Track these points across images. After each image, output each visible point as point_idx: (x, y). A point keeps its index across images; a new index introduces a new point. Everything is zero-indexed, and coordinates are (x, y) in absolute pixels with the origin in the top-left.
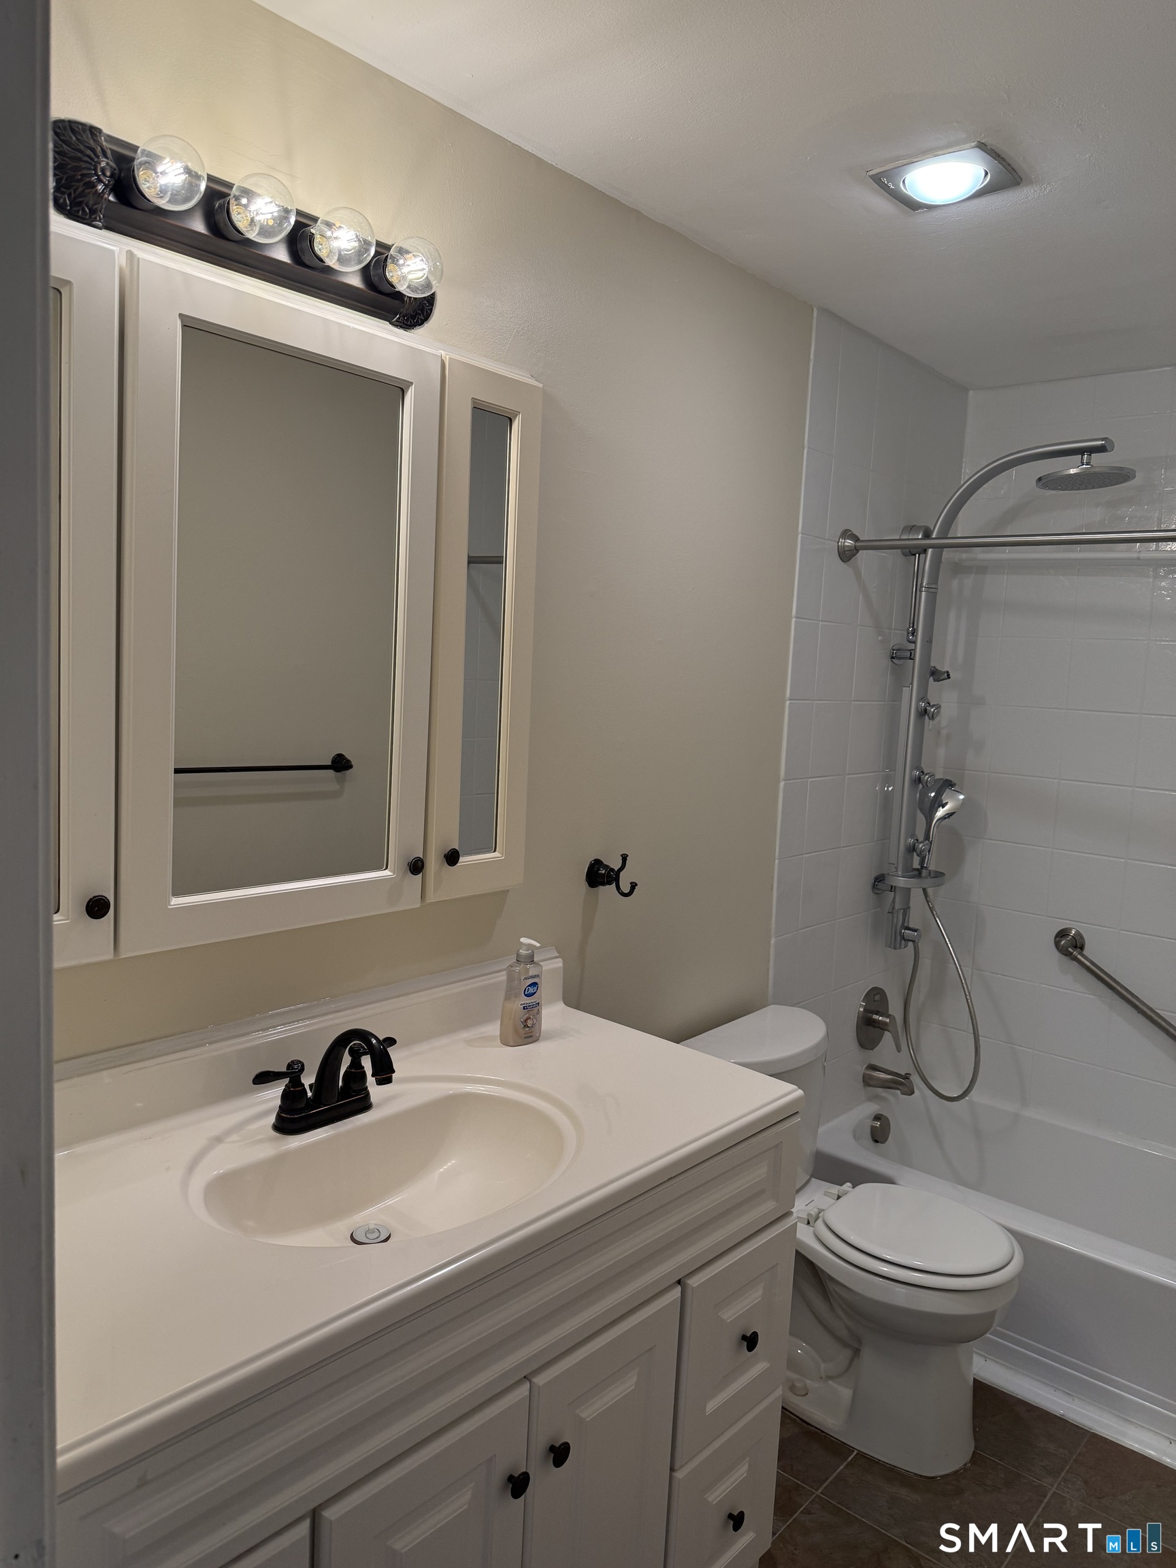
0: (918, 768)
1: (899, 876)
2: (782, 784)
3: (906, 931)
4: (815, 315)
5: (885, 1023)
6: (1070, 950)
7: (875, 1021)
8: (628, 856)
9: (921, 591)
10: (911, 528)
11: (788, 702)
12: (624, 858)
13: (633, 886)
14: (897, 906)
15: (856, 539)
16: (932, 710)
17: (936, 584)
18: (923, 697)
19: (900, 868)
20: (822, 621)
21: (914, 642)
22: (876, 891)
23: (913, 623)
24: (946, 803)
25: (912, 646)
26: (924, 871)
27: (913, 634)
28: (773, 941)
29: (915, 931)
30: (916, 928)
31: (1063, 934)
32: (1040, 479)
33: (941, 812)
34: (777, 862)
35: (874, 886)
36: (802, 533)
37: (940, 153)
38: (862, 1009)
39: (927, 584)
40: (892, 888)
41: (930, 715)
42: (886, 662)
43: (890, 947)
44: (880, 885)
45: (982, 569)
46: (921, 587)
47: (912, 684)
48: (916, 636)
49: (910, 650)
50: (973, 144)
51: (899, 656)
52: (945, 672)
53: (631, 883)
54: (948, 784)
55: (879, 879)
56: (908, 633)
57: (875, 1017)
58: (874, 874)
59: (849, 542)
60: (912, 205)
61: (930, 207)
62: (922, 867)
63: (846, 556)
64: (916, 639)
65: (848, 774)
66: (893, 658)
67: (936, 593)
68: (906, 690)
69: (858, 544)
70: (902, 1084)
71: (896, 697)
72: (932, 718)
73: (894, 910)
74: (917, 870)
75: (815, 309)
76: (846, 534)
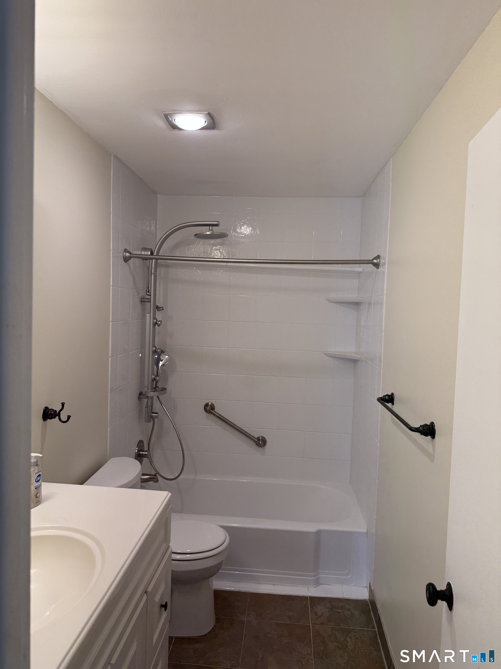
0: (155, 347)
1: (150, 392)
2: (110, 359)
3: (153, 414)
4: (112, 158)
5: (146, 455)
6: (211, 411)
7: (141, 454)
8: (65, 403)
9: (151, 275)
10: (145, 249)
11: (111, 323)
12: (63, 404)
13: (69, 417)
14: (149, 404)
15: (131, 253)
16: (159, 323)
17: (156, 272)
18: (155, 318)
19: (150, 388)
20: (120, 287)
21: (150, 295)
22: (140, 399)
23: (148, 287)
24: (163, 360)
25: (149, 297)
26: (157, 388)
27: (149, 292)
28: (109, 429)
29: (157, 413)
30: (157, 412)
31: (207, 405)
32: (196, 235)
33: (161, 363)
34: (109, 394)
35: (139, 398)
36: (112, 250)
37: (194, 112)
38: (136, 451)
39: (154, 272)
40: (147, 397)
41: (159, 325)
42: (139, 304)
43: (147, 422)
44: (141, 397)
45: (168, 266)
46: (151, 273)
47: (150, 312)
48: (151, 293)
49: (148, 299)
50: (207, 113)
51: (143, 301)
52: (161, 307)
53: (68, 416)
54: (163, 352)
55: (141, 394)
56: (147, 292)
57: (141, 453)
58: (139, 393)
59: (127, 254)
60: (174, 127)
61: (180, 129)
62: (156, 386)
63: (126, 260)
64: (151, 294)
65: (130, 352)
66: (142, 301)
67: (156, 276)
68: (148, 315)
69: (131, 255)
70: (154, 478)
71: (144, 317)
72: (159, 326)
73: (148, 406)
74: (154, 388)
75: (112, 155)
76: (126, 251)
